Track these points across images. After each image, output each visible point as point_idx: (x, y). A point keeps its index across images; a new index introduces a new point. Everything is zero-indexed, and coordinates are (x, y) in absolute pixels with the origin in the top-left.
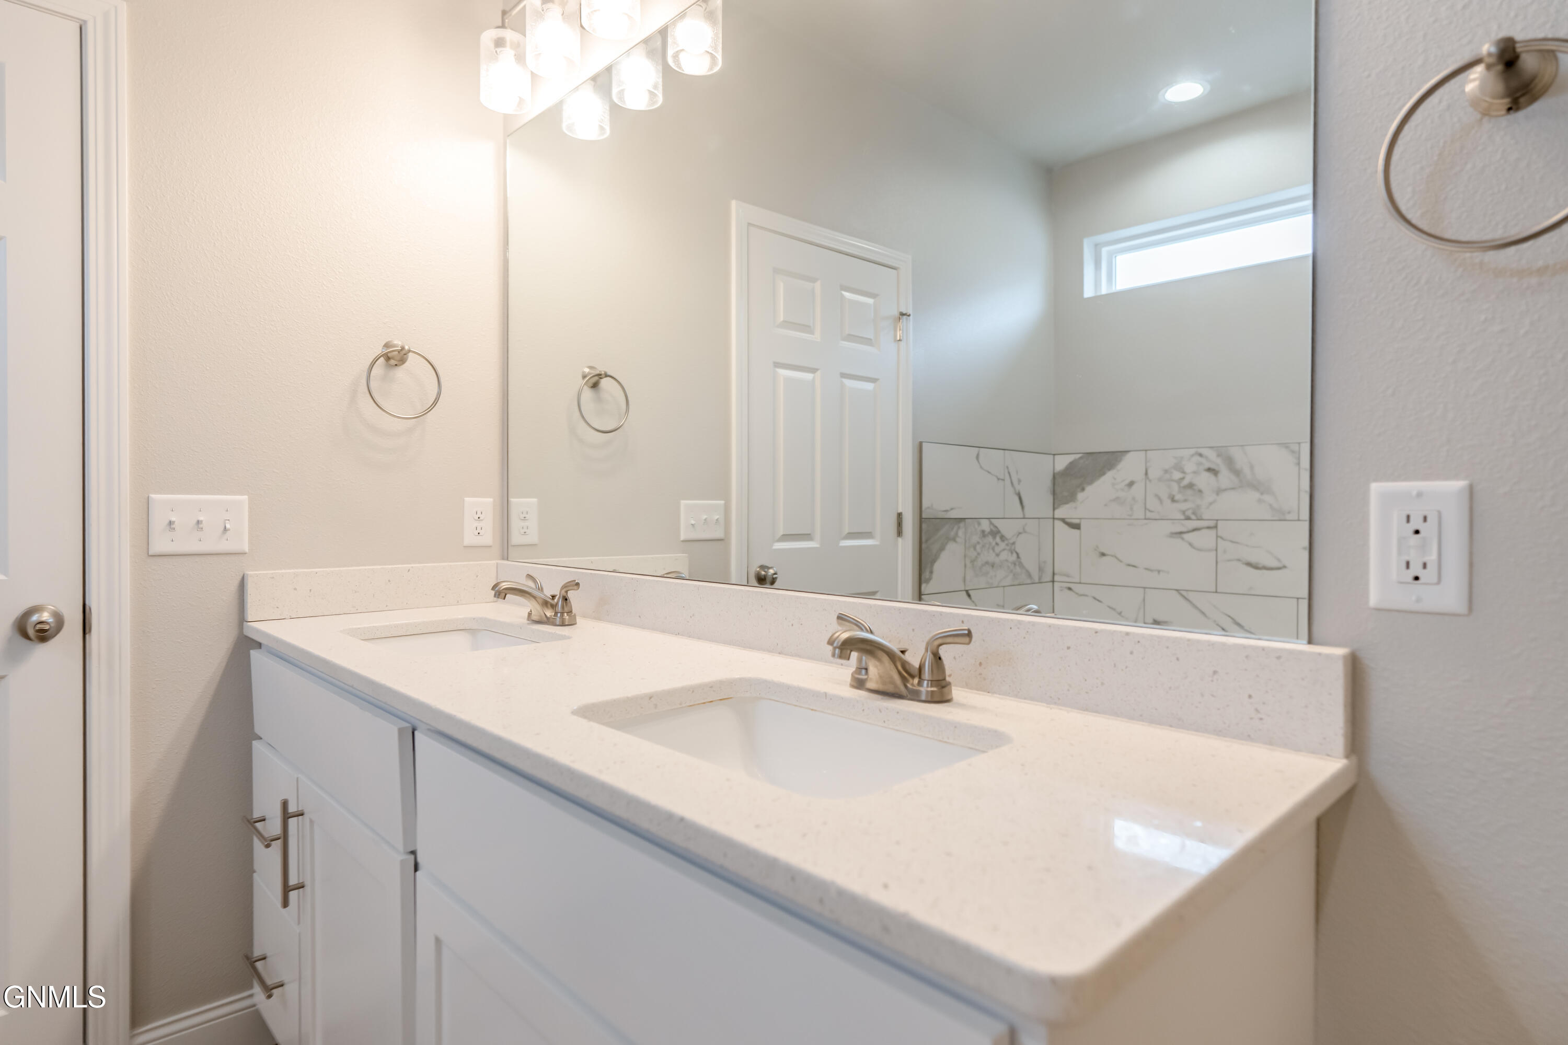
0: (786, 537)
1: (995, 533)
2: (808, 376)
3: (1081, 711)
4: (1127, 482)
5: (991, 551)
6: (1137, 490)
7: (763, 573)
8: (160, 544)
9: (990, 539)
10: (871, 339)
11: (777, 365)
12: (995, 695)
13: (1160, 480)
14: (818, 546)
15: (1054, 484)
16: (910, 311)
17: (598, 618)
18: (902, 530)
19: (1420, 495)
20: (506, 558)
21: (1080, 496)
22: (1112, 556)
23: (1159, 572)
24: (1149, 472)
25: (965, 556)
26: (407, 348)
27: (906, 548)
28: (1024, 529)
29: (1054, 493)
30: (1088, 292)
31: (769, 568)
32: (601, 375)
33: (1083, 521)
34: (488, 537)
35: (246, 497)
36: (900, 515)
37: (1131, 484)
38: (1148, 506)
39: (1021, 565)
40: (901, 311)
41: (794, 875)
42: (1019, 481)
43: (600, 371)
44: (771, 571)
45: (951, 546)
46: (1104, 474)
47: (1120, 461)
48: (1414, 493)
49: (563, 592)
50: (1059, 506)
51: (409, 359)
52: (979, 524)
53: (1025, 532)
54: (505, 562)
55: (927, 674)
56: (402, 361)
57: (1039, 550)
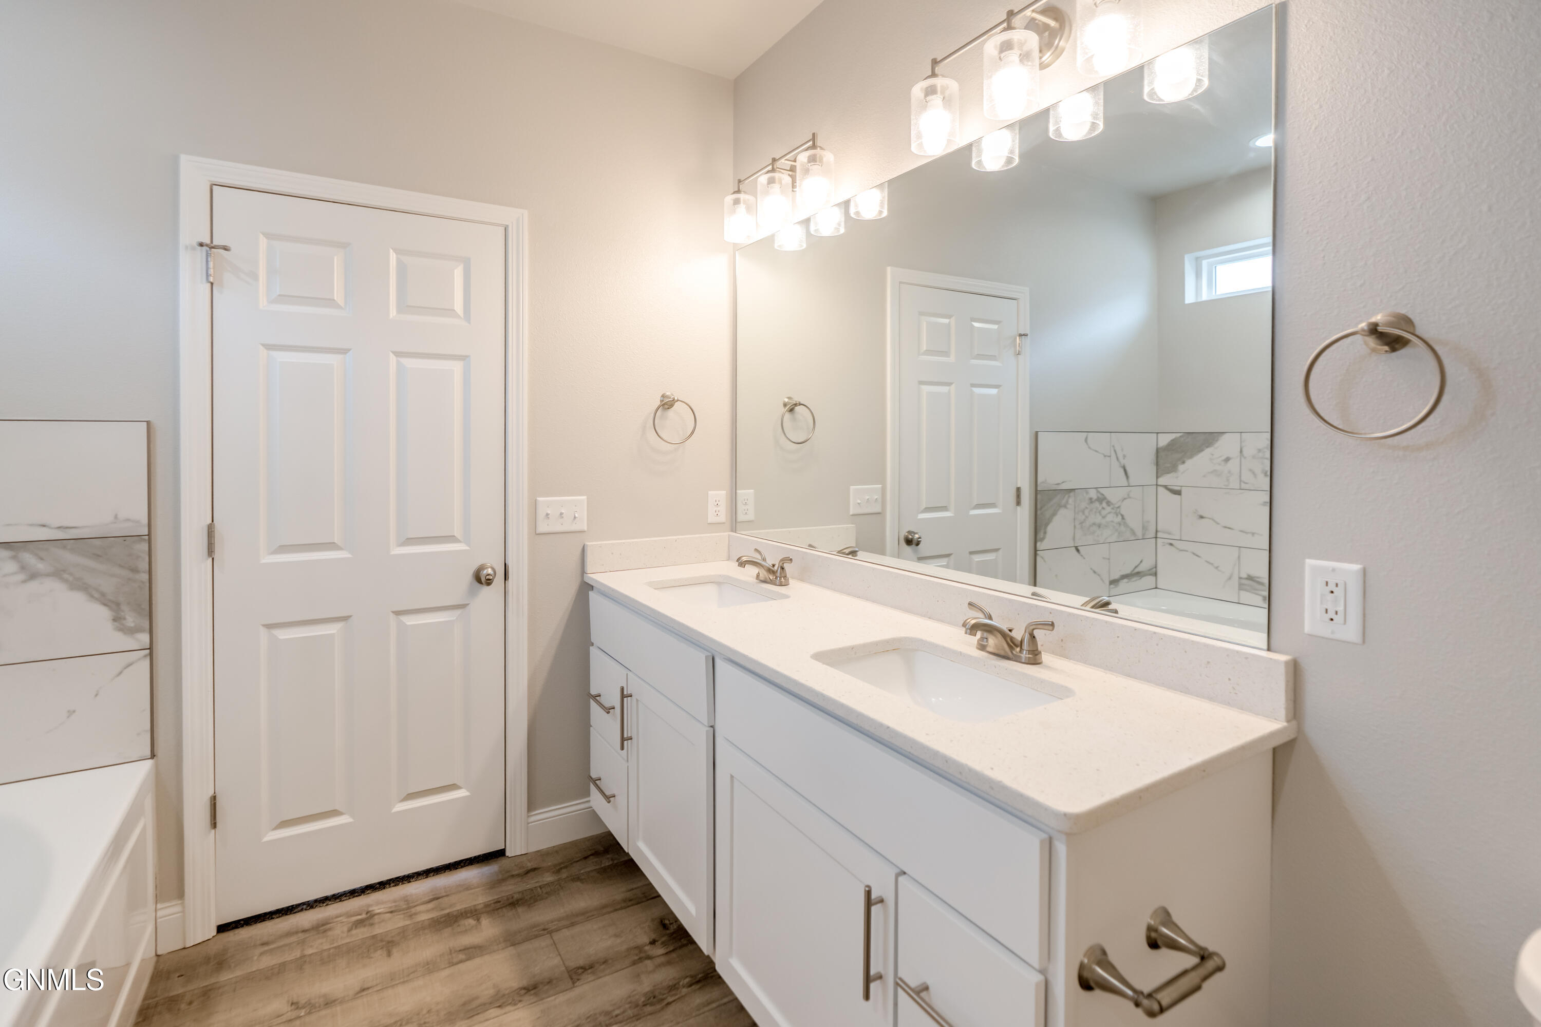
0: (928, 510)
1: (1102, 499)
2: (944, 389)
3: (1126, 677)
4: (1223, 458)
5: (1098, 514)
6: (1233, 465)
7: (910, 537)
8: (543, 527)
9: (1097, 504)
10: (995, 356)
11: (921, 383)
12: (1071, 661)
13: (1254, 457)
14: (952, 515)
15: (1157, 457)
16: (1028, 332)
17: (802, 580)
18: (1020, 501)
19: (1334, 570)
20: (735, 530)
21: (1181, 468)
22: (1210, 518)
23: (1253, 534)
24: (1244, 450)
25: (1074, 519)
26: (676, 398)
27: (1024, 514)
28: (1128, 495)
29: (1157, 464)
30: (1190, 298)
31: (915, 533)
32: (796, 404)
33: (1183, 488)
34: (723, 517)
35: (585, 497)
36: (1018, 489)
37: (1227, 460)
38: (1243, 478)
39: (1126, 525)
40: (1020, 333)
41: (947, 760)
42: (1124, 456)
43: (796, 401)
44: (917, 536)
45: (1062, 512)
46: (1202, 450)
47: (1217, 441)
48: (1331, 569)
49: (781, 564)
50: (1162, 474)
51: (675, 406)
52: (1087, 493)
53: (1130, 497)
54: (734, 534)
55: (1025, 646)
56: (672, 406)
57: (1143, 511)
